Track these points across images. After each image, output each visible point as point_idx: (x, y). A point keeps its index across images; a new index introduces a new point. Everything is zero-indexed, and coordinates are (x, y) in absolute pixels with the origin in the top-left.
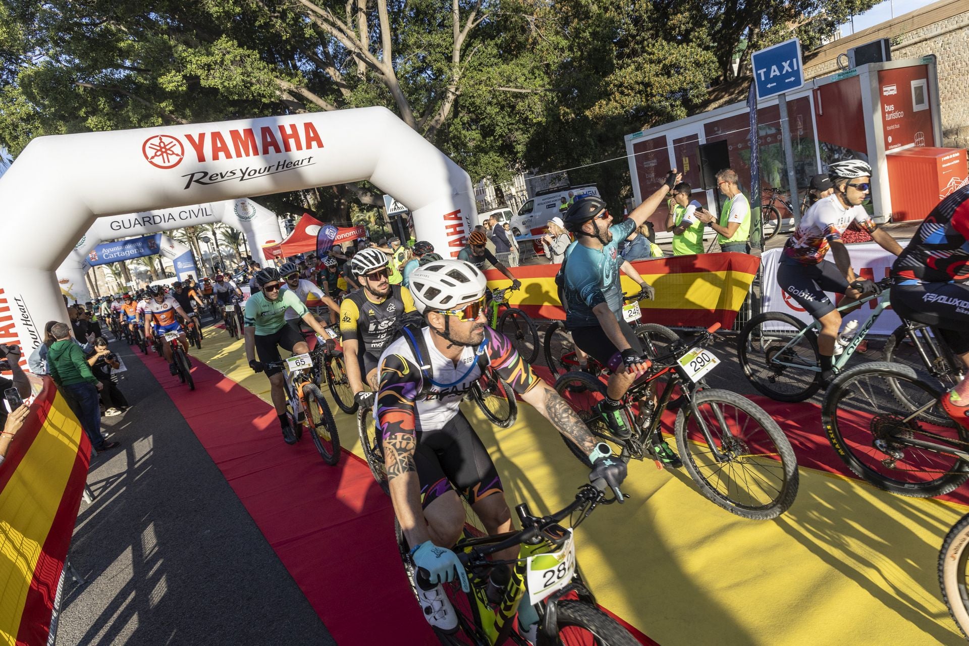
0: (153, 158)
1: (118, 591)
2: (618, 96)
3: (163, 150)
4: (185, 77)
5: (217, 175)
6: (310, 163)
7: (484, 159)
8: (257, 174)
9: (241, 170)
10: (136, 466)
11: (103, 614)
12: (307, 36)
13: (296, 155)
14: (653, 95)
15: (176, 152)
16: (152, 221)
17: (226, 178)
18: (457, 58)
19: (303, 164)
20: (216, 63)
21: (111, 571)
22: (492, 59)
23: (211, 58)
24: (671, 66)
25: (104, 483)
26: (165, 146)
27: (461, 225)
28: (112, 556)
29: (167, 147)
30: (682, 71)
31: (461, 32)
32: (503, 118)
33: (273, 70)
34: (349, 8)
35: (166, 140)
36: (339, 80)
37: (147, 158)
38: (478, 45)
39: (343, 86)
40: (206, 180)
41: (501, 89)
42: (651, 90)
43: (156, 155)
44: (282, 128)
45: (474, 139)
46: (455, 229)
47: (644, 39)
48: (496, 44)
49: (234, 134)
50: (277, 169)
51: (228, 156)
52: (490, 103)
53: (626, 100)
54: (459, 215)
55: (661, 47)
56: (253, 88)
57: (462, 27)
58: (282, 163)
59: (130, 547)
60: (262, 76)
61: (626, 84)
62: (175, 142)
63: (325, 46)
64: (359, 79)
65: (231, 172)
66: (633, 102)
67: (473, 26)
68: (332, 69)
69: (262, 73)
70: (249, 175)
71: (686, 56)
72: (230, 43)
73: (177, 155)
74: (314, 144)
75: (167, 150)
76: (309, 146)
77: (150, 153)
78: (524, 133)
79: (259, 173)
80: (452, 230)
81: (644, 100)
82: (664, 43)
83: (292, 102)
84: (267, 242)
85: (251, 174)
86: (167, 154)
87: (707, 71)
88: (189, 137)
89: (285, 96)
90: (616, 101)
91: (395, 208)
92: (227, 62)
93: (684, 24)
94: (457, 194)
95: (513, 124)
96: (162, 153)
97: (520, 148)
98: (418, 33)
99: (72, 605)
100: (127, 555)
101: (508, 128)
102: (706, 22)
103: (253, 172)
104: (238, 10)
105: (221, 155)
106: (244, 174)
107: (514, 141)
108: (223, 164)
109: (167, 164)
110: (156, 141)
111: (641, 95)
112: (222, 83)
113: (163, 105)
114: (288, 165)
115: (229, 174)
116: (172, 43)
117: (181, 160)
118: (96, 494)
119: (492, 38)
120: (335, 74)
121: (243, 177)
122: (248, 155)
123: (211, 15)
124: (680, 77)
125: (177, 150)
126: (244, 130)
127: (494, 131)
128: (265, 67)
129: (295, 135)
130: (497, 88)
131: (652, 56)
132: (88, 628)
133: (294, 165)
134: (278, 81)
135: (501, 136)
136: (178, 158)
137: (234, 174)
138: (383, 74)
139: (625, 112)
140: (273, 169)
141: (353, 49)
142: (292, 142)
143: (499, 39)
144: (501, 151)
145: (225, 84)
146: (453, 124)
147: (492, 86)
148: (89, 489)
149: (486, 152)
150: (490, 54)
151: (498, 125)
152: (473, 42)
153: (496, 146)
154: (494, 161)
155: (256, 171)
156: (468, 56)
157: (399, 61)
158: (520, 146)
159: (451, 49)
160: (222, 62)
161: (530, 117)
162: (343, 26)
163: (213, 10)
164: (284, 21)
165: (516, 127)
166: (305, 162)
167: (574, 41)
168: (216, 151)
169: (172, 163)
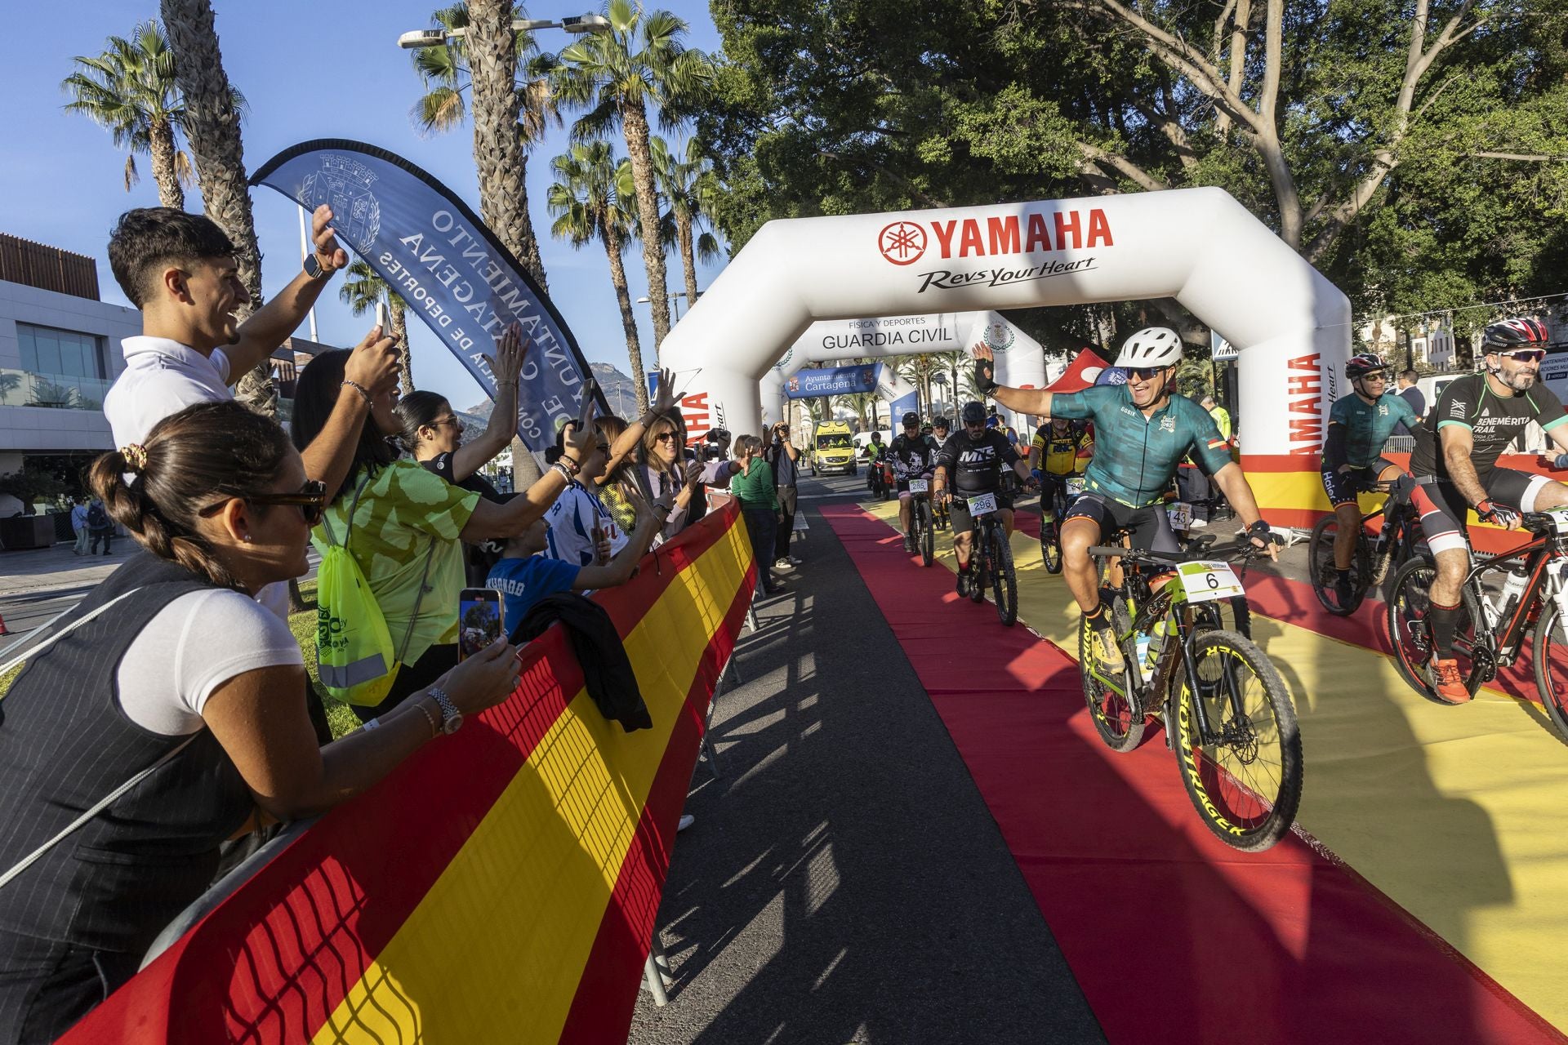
0: (889, 250)
3: (903, 241)
4: (951, 143)
5: (962, 276)
6: (1090, 266)
7: (1431, 280)
8: (1013, 279)
9: (993, 271)
10: (803, 613)
12: (1138, 76)
13: (1071, 254)
15: (916, 244)
16: (873, 341)
17: (971, 281)
18: (1405, 103)
19: (1080, 268)
20: (995, 123)
22: (1483, 100)
23: (989, 116)
26: (906, 235)
27: (1318, 378)
29: (908, 238)
31: (1424, 53)
32: (1487, 207)
33: (1077, 129)
34: (1219, 28)
35: (908, 228)
36: (1181, 143)
37: (882, 250)
38: (1457, 75)
39: (1187, 152)
40: (947, 282)
41: (1482, 154)
43: (893, 247)
44: (1058, 217)
45: (1418, 245)
46: (1304, 385)
48: (1498, 73)
49: (994, 223)
50: (1041, 273)
51: (980, 252)
52: (1459, 180)
54: (1316, 362)
56: (1041, 158)
57: (1428, 43)
58: (1049, 265)
59: (787, 668)
60: (1058, 138)
62: (918, 231)
63: (1167, 90)
64: (1215, 141)
65: (980, 274)
67: (1452, 41)
68: (1173, 125)
69: (1059, 134)
70: (1002, 279)
72: (1021, 92)
73: (918, 248)
74: (1100, 240)
75: (906, 241)
76: (1092, 243)
77: (887, 244)
78: (1532, 237)
79: (1017, 277)
80: (1299, 385)
83: (1098, 178)
85: (1006, 277)
86: (906, 246)
88: (936, 226)
89: (1089, 169)
91: (1228, 350)
92: (1012, 121)
94: (1321, 330)
95: (1509, 219)
96: (901, 244)
97: (1520, 267)
98: (1333, 60)
101: (1497, 227)
103: (1009, 275)
104: (1040, 44)
105: (972, 250)
106: (996, 277)
107: (1506, 251)
108: (975, 263)
109: (904, 259)
110: (896, 229)
112: (998, 151)
113: (916, 181)
114: (1058, 268)
115: (977, 276)
116: (943, 96)
117: (921, 255)
119: (1490, 61)
120: (1176, 134)
121: (994, 282)
122: (1005, 251)
123: (1003, 54)
125: (919, 241)
126: (1007, 218)
127: (1466, 231)
128: (1064, 126)
129: (1076, 226)
130: (1473, 153)
133: (1066, 269)
134: (1081, 146)
135: (1478, 241)
136: (918, 251)
137: (984, 276)
138: (1255, 132)
140: (1036, 273)
141: (1210, 94)
142: (1069, 236)
143: (1505, 62)
144: (1473, 270)
145: (1003, 152)
146: (1379, 216)
147: (1464, 150)
148: (754, 615)
149: (1436, 267)
150: (1479, 91)
151: (1474, 220)
152: (1448, 70)
153: (1466, 259)
154: (1451, 286)
155: (1012, 274)
156: (1431, 95)
157: (1297, 110)
158: (1519, 261)
159: (1393, 86)
160: (1004, 121)
161: (1539, 206)
162: (1198, 58)
163: (1007, 46)
164: (1106, 56)
165: (1516, 224)
166: (1083, 266)
168: (965, 244)
169: (910, 257)
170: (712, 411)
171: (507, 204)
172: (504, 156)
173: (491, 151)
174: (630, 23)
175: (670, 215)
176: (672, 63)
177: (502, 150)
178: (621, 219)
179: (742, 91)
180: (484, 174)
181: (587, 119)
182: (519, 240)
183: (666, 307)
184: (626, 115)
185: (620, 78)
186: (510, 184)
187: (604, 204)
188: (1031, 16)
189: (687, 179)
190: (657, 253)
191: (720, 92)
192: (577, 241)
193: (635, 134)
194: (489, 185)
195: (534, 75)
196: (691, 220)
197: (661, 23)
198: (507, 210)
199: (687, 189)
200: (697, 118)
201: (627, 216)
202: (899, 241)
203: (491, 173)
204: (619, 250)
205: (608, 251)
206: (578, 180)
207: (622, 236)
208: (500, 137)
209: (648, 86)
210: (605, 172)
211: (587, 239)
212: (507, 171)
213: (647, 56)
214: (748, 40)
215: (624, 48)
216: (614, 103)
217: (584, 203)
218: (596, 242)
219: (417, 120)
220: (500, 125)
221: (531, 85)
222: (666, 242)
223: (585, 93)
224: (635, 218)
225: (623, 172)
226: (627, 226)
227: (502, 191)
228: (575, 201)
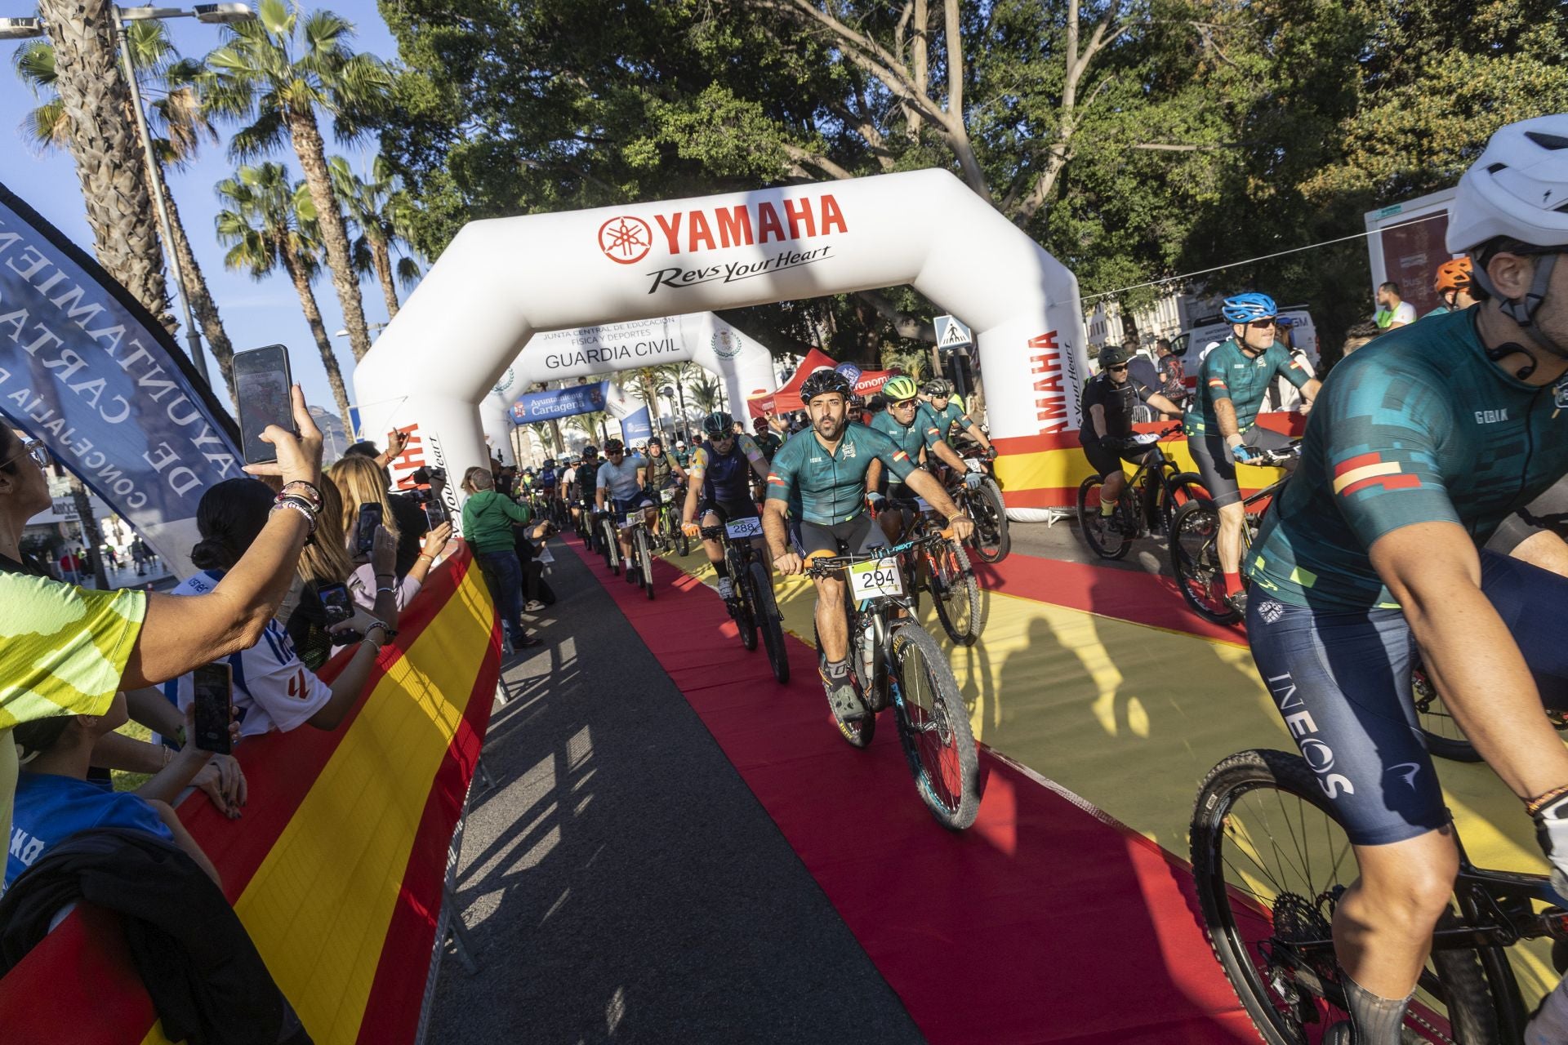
0: (611, 248)
1: (537, 800)
2: (1362, 155)
3: (625, 237)
4: (658, 145)
5: (694, 273)
6: (827, 255)
7: (1106, 266)
8: (749, 273)
9: (727, 266)
10: (563, 668)
11: (517, 822)
12: (834, 76)
13: (807, 243)
14: (1432, 152)
15: (641, 240)
16: (599, 357)
17: (705, 278)
18: (1069, 101)
19: (816, 257)
20: (701, 123)
21: (529, 777)
22: (1131, 100)
23: (695, 116)
24: (1473, 97)
25: (522, 684)
26: (628, 231)
27: (1056, 356)
28: (529, 762)
29: (631, 234)
30: (1496, 105)
31: (1079, 57)
32: (1143, 198)
33: (780, 130)
34: (899, 33)
35: (630, 224)
36: (877, 145)
37: (603, 248)
38: (1107, 78)
39: (884, 153)
40: (678, 280)
41: (1142, 146)
42: (1430, 142)
43: (615, 245)
44: (788, 205)
45: (1089, 235)
46: (1046, 363)
47: (1421, 53)
48: (1139, 76)
49: (722, 213)
50: (778, 265)
51: (711, 246)
52: (1121, 172)
53: (1379, 163)
54: (1054, 340)
55: (1454, 65)
56: (750, 158)
57: (1082, 50)
58: (785, 256)
59: (552, 755)
60: (765, 140)
61: (1380, 135)
62: (641, 226)
63: (859, 93)
64: (909, 141)
65: (713, 269)
66: (1391, 165)
67: (1101, 46)
68: (868, 127)
69: (765, 134)
70: (738, 273)
71: (1506, 77)
72: (723, 92)
73: (643, 244)
74: (834, 227)
75: (629, 237)
76: (826, 231)
77: (608, 241)
78: (1180, 223)
79: (752, 270)
80: (1041, 364)
81: (1414, 161)
82: (1463, 56)
84: (755, 392)
85: (741, 272)
86: (630, 243)
87: (1551, 103)
88: (660, 219)
89: (795, 171)
90: (1359, 166)
91: (951, 339)
92: (717, 120)
93: (1506, 19)
94: (1052, 308)
95: (1160, 208)
96: (624, 241)
97: (1172, 249)
98: (1008, 63)
99: (481, 808)
100: (548, 764)
101: (1152, 217)
102: (1553, 13)
103: (744, 269)
104: (737, 42)
105: (702, 243)
106: (730, 272)
107: (1161, 237)
108: (704, 258)
109: (629, 257)
110: (617, 225)
111: (1409, 152)
112: (707, 152)
113: (626, 188)
114: (796, 259)
116: (645, 97)
117: (646, 251)
118: (512, 694)
119: (1133, 65)
120: (872, 135)
121: (729, 277)
122: (737, 243)
123: (700, 53)
124: (1492, 117)
125: (643, 236)
127: (1127, 220)
128: (769, 126)
129: (807, 214)
130: (1135, 145)
131: (1435, 81)
132: (499, 834)
133: (803, 259)
134: (786, 148)
135: (1138, 228)
136: (644, 248)
137: (717, 272)
138: (946, 130)
139: (1375, 184)
140: (772, 266)
141: (902, 93)
142: (802, 224)
143: (1144, 65)
144: (1137, 253)
145: (712, 153)
146: (1056, 209)
147: (1127, 142)
148: (504, 685)
149: (1110, 255)
150: (1127, 92)
151: (1133, 210)
152: (1100, 74)
153: (1129, 245)
154: (1123, 270)
155: (747, 267)
156: (1089, 96)
157: (974, 112)
158: (1172, 245)
159: (1060, 86)
160: (710, 121)
161: (1192, 192)
162: (889, 59)
163: (703, 45)
164: (801, 56)
165: (1166, 213)
166: (819, 255)
167: (1282, 60)
168: (694, 238)
169: (635, 255)
170: (425, 444)
171: (122, 208)
172: (110, 147)
173: (91, 141)
174: (286, 24)
175: (363, 240)
176: (341, 69)
177: (107, 140)
178: (306, 246)
179: (426, 98)
180: (84, 171)
181: (248, 132)
182: (146, 252)
183: (366, 337)
184: (294, 126)
185: (281, 85)
186: (124, 182)
187: (284, 231)
188: (724, 15)
189: (377, 200)
190: (349, 278)
191: (402, 100)
192: (257, 272)
193: (307, 147)
194: (93, 185)
195: (176, 83)
196: (386, 244)
197: (323, 24)
198: (123, 216)
199: (378, 211)
200: (379, 131)
201: (311, 243)
202: (621, 238)
203: (95, 168)
204: (307, 280)
205: (295, 281)
206: (249, 206)
207: (310, 266)
208: (103, 125)
209: (316, 93)
210: (282, 197)
211: (268, 270)
213: (310, 60)
214: (425, 41)
215: (283, 54)
216: (279, 114)
217: (260, 230)
218: (279, 272)
219: (30, 137)
220: (100, 108)
221: (172, 94)
222: (361, 270)
223: (240, 102)
224: (320, 243)
225: (301, 195)
226: (313, 253)
227: (112, 192)
228: (248, 228)
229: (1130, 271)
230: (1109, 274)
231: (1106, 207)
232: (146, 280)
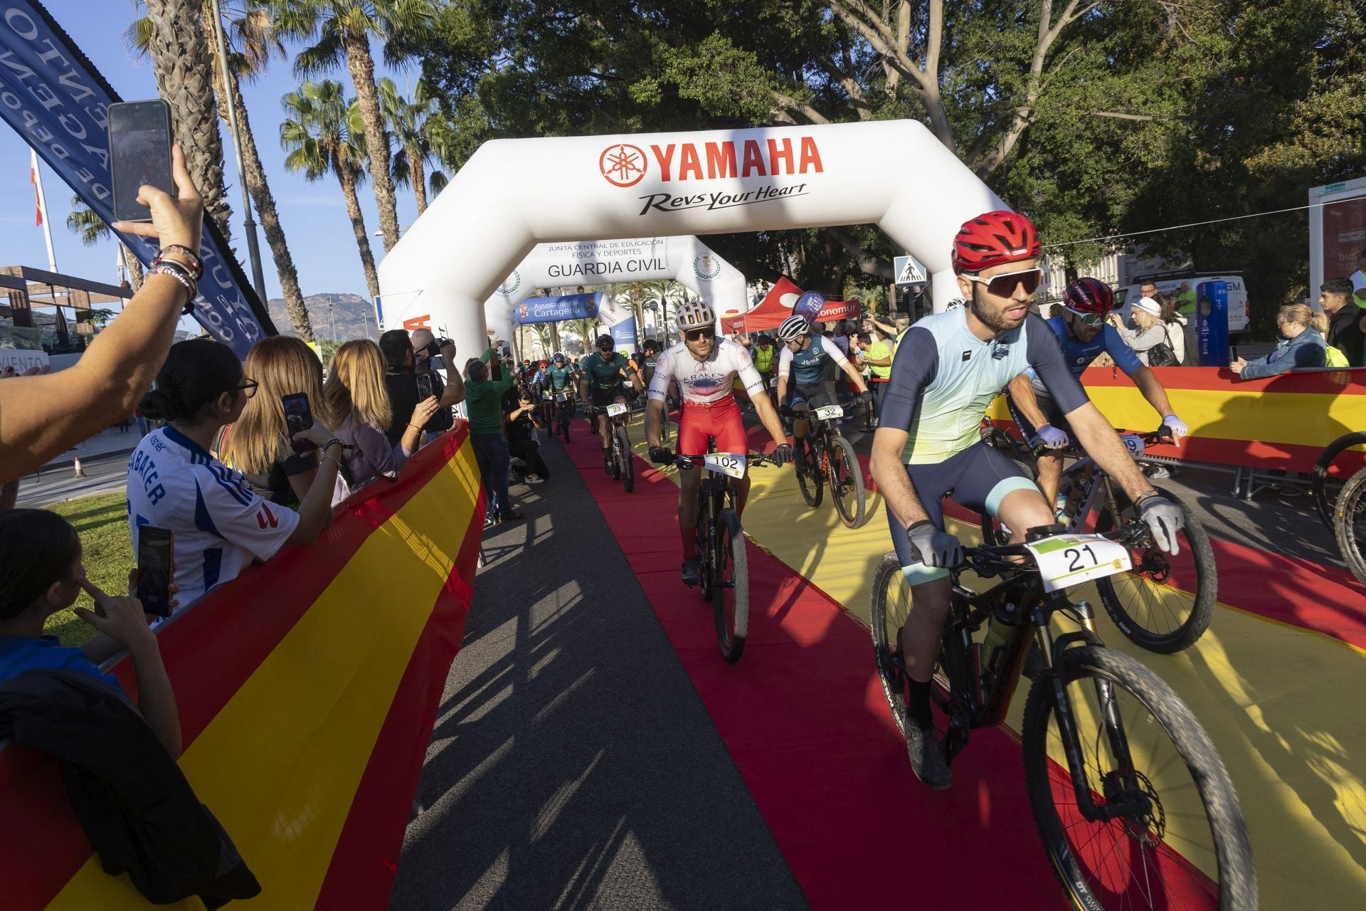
0: (610, 172)
2: (1308, 137)
3: (623, 163)
4: (661, 85)
5: (682, 199)
6: (802, 192)
7: (1056, 222)
8: (731, 203)
9: (712, 195)
10: (536, 541)
12: (825, 33)
13: (784, 180)
15: (637, 167)
16: (595, 270)
17: (691, 205)
18: (1038, 68)
19: (792, 193)
20: (701, 67)
21: (491, 636)
22: (1095, 71)
23: (696, 60)
25: (499, 551)
26: (626, 158)
29: (629, 160)
31: (1051, 29)
32: (1097, 162)
33: (771, 79)
35: (628, 151)
36: (857, 97)
37: (603, 171)
38: (1075, 49)
39: (862, 105)
40: (667, 205)
41: (1102, 114)
43: (614, 169)
44: (772, 143)
45: (1044, 192)
48: (1105, 49)
49: (711, 147)
50: (757, 198)
51: (699, 176)
52: (1079, 137)
53: (1324, 145)
56: (742, 102)
57: (1054, 22)
58: (764, 190)
59: (516, 618)
60: (757, 87)
62: (638, 154)
63: (846, 48)
64: (886, 96)
65: (699, 197)
66: (1335, 147)
67: (1072, 19)
68: (851, 81)
69: (757, 81)
70: (720, 202)
72: (723, 41)
73: (638, 170)
74: (811, 166)
75: (627, 163)
76: (803, 170)
77: (608, 165)
78: (1129, 187)
79: (734, 201)
81: (1359, 145)
84: (728, 312)
85: (724, 201)
86: (627, 168)
88: (656, 149)
90: (1304, 146)
91: (908, 277)
92: (715, 66)
95: (1112, 172)
96: (622, 166)
97: (1117, 210)
98: (984, 30)
100: (512, 625)
101: (1104, 179)
103: (726, 199)
105: (691, 173)
106: (714, 201)
107: (1110, 199)
108: (691, 187)
109: (625, 181)
110: (617, 152)
111: (1354, 136)
112: (704, 94)
113: (631, 121)
114: (771, 193)
116: (654, 40)
117: (641, 177)
118: (488, 560)
119: (1100, 39)
120: (853, 88)
121: (712, 205)
122: (723, 176)
125: (639, 164)
126: (724, 143)
127: (1080, 182)
128: (761, 75)
129: (788, 152)
130: (1094, 112)
133: (780, 194)
134: (776, 95)
135: (1090, 189)
136: (639, 174)
137: (703, 199)
138: (922, 88)
139: (1318, 163)
140: (752, 198)
141: (884, 52)
142: (782, 162)
143: (1110, 40)
144: (1086, 213)
145: (708, 95)
146: (1015, 167)
147: (1088, 109)
149: (1060, 212)
150: (1092, 63)
151: (1087, 173)
152: (1068, 45)
153: (1079, 204)
154: (1071, 226)
155: (729, 198)
156: (1056, 65)
157: (950, 73)
158: (1119, 207)
159: (1030, 53)
160: (709, 66)
161: (1143, 159)
162: (875, 19)
164: (797, 13)
165: (1118, 177)
166: (795, 191)
167: (1242, 42)
168: (684, 168)
169: (631, 179)
171: (190, 105)
172: (183, 52)
173: (168, 45)
175: (402, 154)
177: (181, 45)
178: (354, 155)
179: (463, 31)
180: (161, 71)
181: (311, 51)
182: (207, 146)
184: (350, 49)
185: (341, 11)
186: (193, 83)
187: (337, 140)
189: (416, 118)
190: (387, 185)
191: (443, 31)
192: (312, 175)
193: (359, 68)
194: (167, 84)
195: (254, 5)
196: (422, 158)
198: (191, 113)
199: (417, 129)
200: (423, 58)
201: (359, 153)
202: (620, 163)
203: (170, 70)
204: (353, 185)
205: (342, 185)
206: (310, 117)
207: (356, 173)
208: (179, 32)
209: (370, 21)
210: (336, 111)
211: (321, 175)
212: (189, 69)
216: (338, 38)
217: (317, 139)
218: (330, 177)
219: (130, 44)
220: (177, 17)
221: (250, 14)
222: (399, 179)
223: (306, 24)
224: (366, 154)
225: (354, 110)
226: (360, 161)
227: (183, 91)
228: (307, 136)
229: (1078, 228)
230: (1058, 230)
231: (1061, 168)
232: (206, 170)
